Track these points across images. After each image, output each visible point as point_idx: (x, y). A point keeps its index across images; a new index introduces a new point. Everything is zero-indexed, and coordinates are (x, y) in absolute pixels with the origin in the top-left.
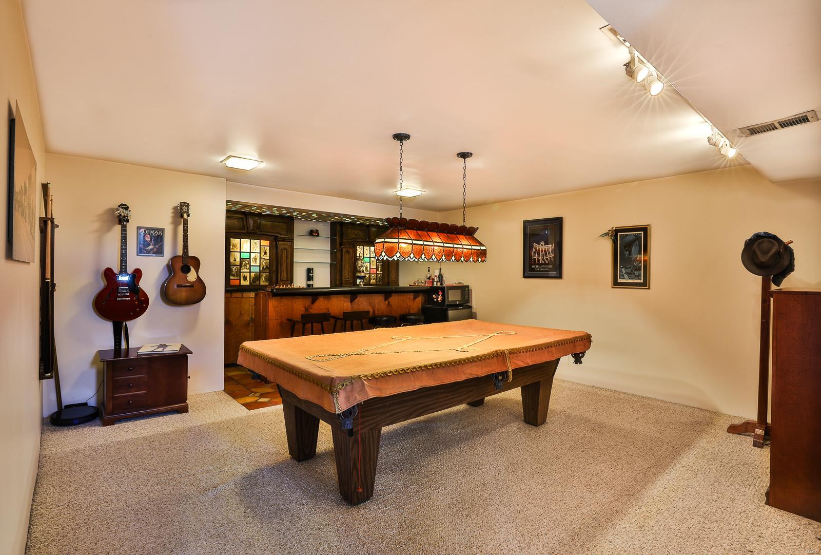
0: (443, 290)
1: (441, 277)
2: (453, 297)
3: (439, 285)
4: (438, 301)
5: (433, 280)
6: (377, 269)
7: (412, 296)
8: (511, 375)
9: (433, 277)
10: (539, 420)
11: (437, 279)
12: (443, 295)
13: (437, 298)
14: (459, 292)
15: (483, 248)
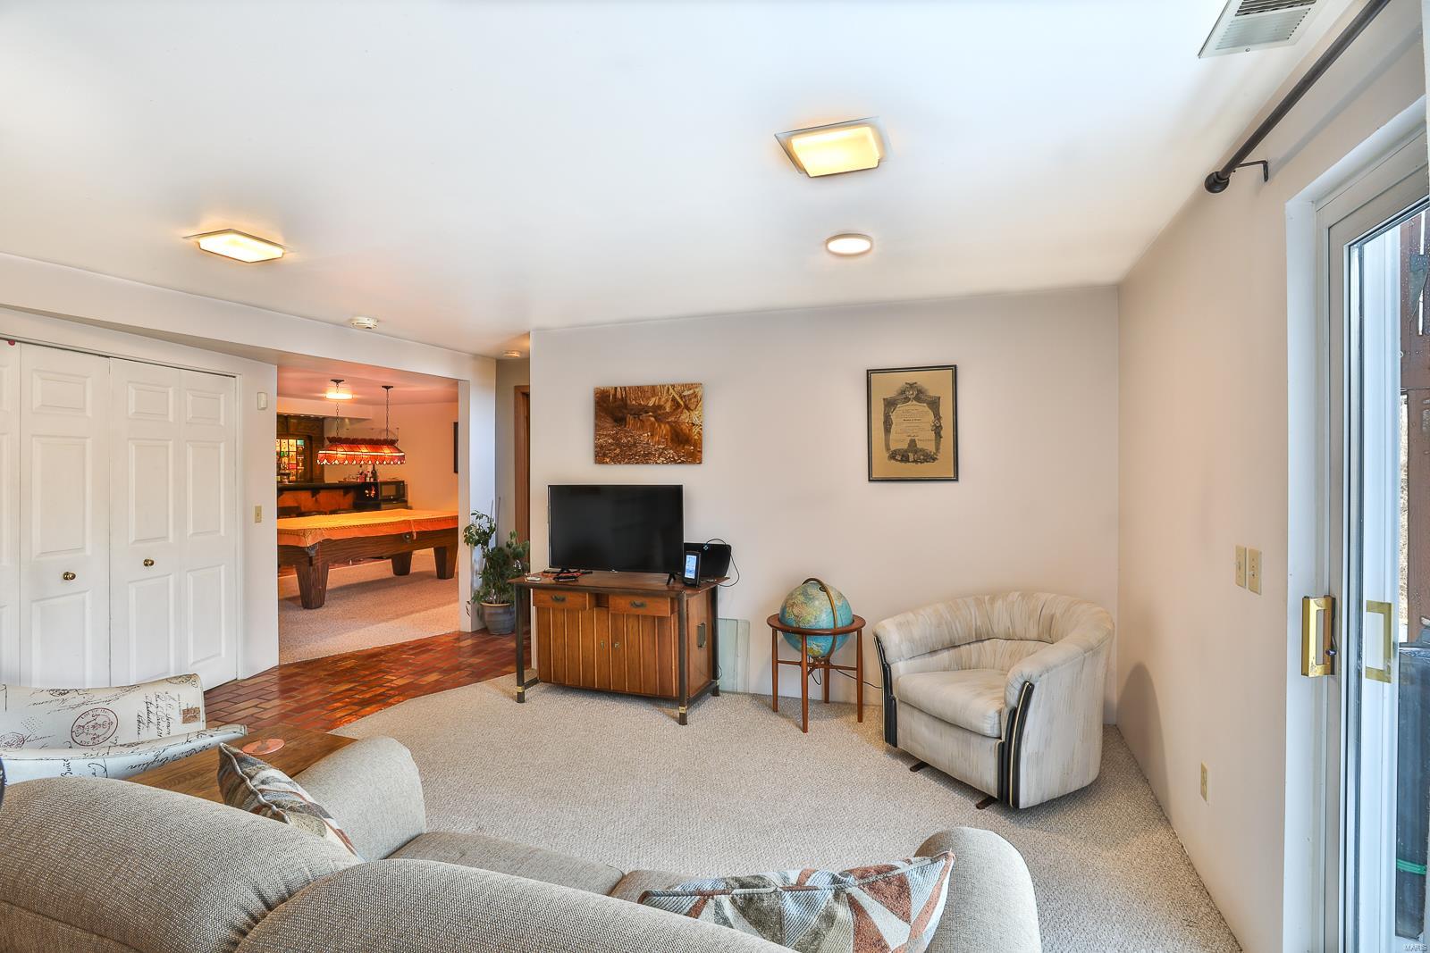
0: (376, 485)
1: (374, 473)
2: (387, 492)
3: (372, 480)
4: (370, 496)
5: (366, 476)
6: (297, 464)
7: (342, 492)
8: (415, 535)
9: (365, 472)
10: (447, 575)
11: (370, 475)
12: (376, 491)
13: (370, 494)
14: (393, 487)
15: (401, 454)
